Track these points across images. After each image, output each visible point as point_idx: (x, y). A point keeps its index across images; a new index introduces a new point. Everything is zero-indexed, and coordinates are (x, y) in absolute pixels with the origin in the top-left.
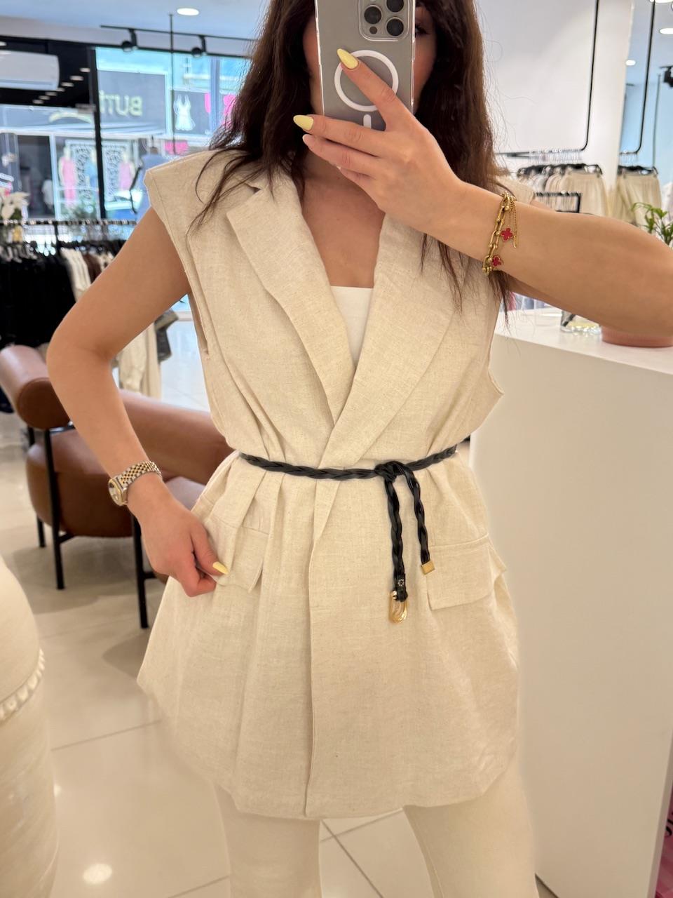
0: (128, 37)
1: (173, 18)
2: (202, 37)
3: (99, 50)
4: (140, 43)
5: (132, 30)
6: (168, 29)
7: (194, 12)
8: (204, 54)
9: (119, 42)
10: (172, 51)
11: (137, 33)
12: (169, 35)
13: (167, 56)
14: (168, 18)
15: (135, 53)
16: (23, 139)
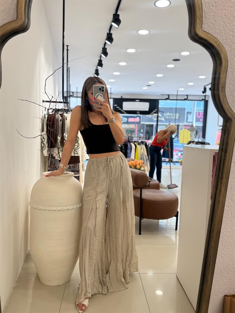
0: (167, 97)
1: (178, 91)
2: (187, 95)
3: (160, 101)
4: (170, 98)
5: (168, 95)
6: (176, 94)
7: (183, 89)
8: (187, 100)
9: (165, 98)
10: (177, 100)
11: (170, 96)
12: (176, 96)
13: (176, 101)
14: (177, 91)
15: (168, 101)
16: (147, 126)
